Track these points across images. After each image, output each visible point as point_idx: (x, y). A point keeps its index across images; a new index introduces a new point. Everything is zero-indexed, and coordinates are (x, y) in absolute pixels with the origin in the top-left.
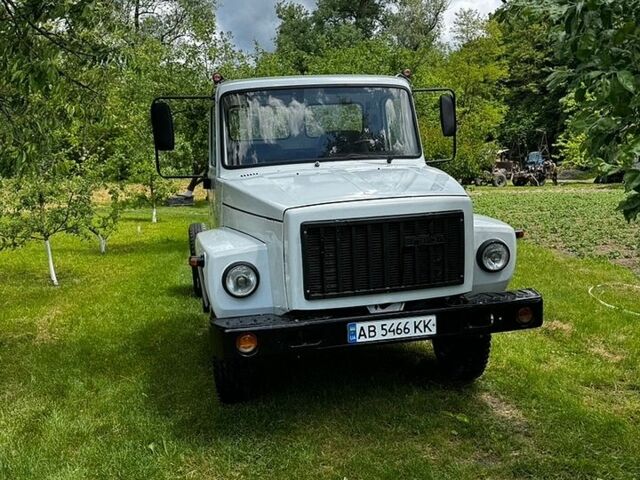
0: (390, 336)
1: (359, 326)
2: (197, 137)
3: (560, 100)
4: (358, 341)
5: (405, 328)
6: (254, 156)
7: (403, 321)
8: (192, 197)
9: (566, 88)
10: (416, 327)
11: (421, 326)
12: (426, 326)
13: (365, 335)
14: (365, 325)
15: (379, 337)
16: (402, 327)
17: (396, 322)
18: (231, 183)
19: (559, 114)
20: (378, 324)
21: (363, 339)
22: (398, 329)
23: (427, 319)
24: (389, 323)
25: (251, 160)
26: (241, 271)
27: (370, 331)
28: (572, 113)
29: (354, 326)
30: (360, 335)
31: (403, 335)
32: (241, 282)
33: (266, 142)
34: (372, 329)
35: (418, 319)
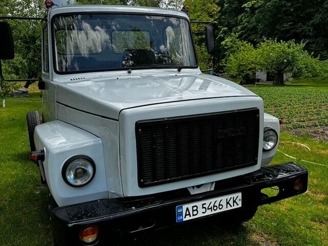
0: (209, 213)
1: (185, 207)
2: (30, 55)
3: (222, 43)
4: (184, 220)
5: (220, 205)
6: (76, 65)
7: (218, 199)
8: (27, 92)
9: (224, 37)
10: (228, 203)
11: (231, 202)
12: (234, 201)
13: (189, 214)
14: (190, 206)
15: (200, 215)
16: (217, 204)
17: (213, 200)
18: (64, 85)
19: (221, 50)
20: (199, 204)
21: (188, 218)
22: (214, 206)
23: (235, 195)
24: (207, 202)
25: (74, 68)
26: (79, 163)
27: (193, 211)
28: (228, 49)
29: (182, 207)
30: (186, 215)
31: (218, 211)
32: (79, 173)
33: (83, 55)
34: (195, 208)
35: (228, 197)
